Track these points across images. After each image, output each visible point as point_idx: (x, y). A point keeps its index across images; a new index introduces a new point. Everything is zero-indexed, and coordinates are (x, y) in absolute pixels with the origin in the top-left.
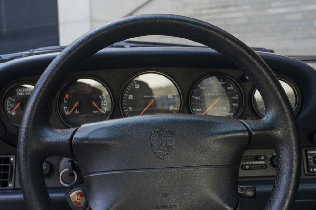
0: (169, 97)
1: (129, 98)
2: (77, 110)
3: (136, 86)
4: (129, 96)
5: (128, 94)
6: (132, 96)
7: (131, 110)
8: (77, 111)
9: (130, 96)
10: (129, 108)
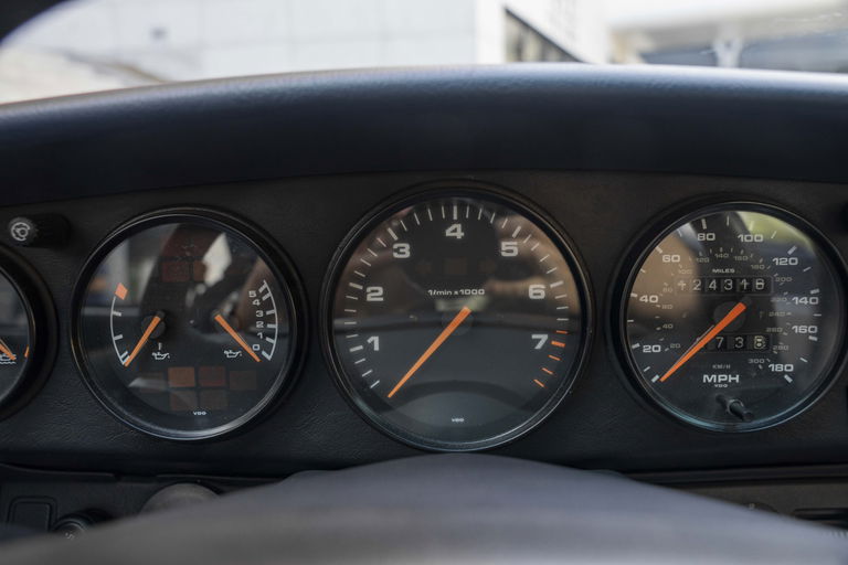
0: (531, 296)
1: (369, 298)
2: (163, 346)
3: (397, 250)
4: (369, 289)
5: (366, 282)
6: (381, 290)
7: (376, 348)
8: (163, 352)
9: (373, 291)
10: (369, 341)
